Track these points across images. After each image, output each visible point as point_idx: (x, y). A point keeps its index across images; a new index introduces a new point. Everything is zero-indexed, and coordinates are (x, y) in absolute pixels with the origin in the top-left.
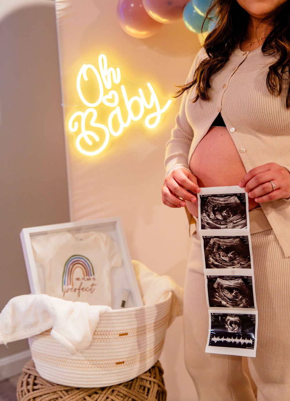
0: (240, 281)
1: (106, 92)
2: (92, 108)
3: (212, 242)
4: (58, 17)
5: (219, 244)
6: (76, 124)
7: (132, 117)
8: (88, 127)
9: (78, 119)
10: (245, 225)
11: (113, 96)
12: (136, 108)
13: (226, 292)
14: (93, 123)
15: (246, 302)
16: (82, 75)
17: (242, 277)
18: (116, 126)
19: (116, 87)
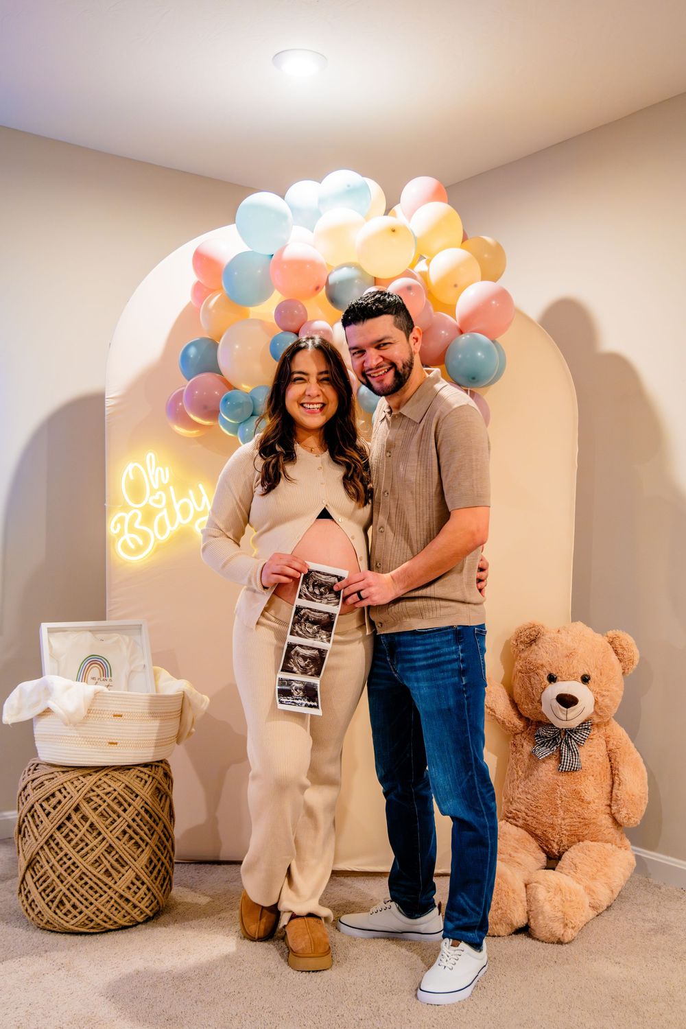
0: (316, 652)
1: (153, 492)
2: (136, 510)
3: (302, 612)
4: (107, 413)
5: (308, 616)
6: (119, 525)
7: (180, 519)
8: (132, 529)
9: (122, 520)
10: (338, 604)
11: (160, 496)
12: (185, 510)
13: (301, 659)
14: (137, 525)
15: (315, 670)
16: (128, 473)
17: (319, 650)
18: (162, 529)
19: (164, 488)
